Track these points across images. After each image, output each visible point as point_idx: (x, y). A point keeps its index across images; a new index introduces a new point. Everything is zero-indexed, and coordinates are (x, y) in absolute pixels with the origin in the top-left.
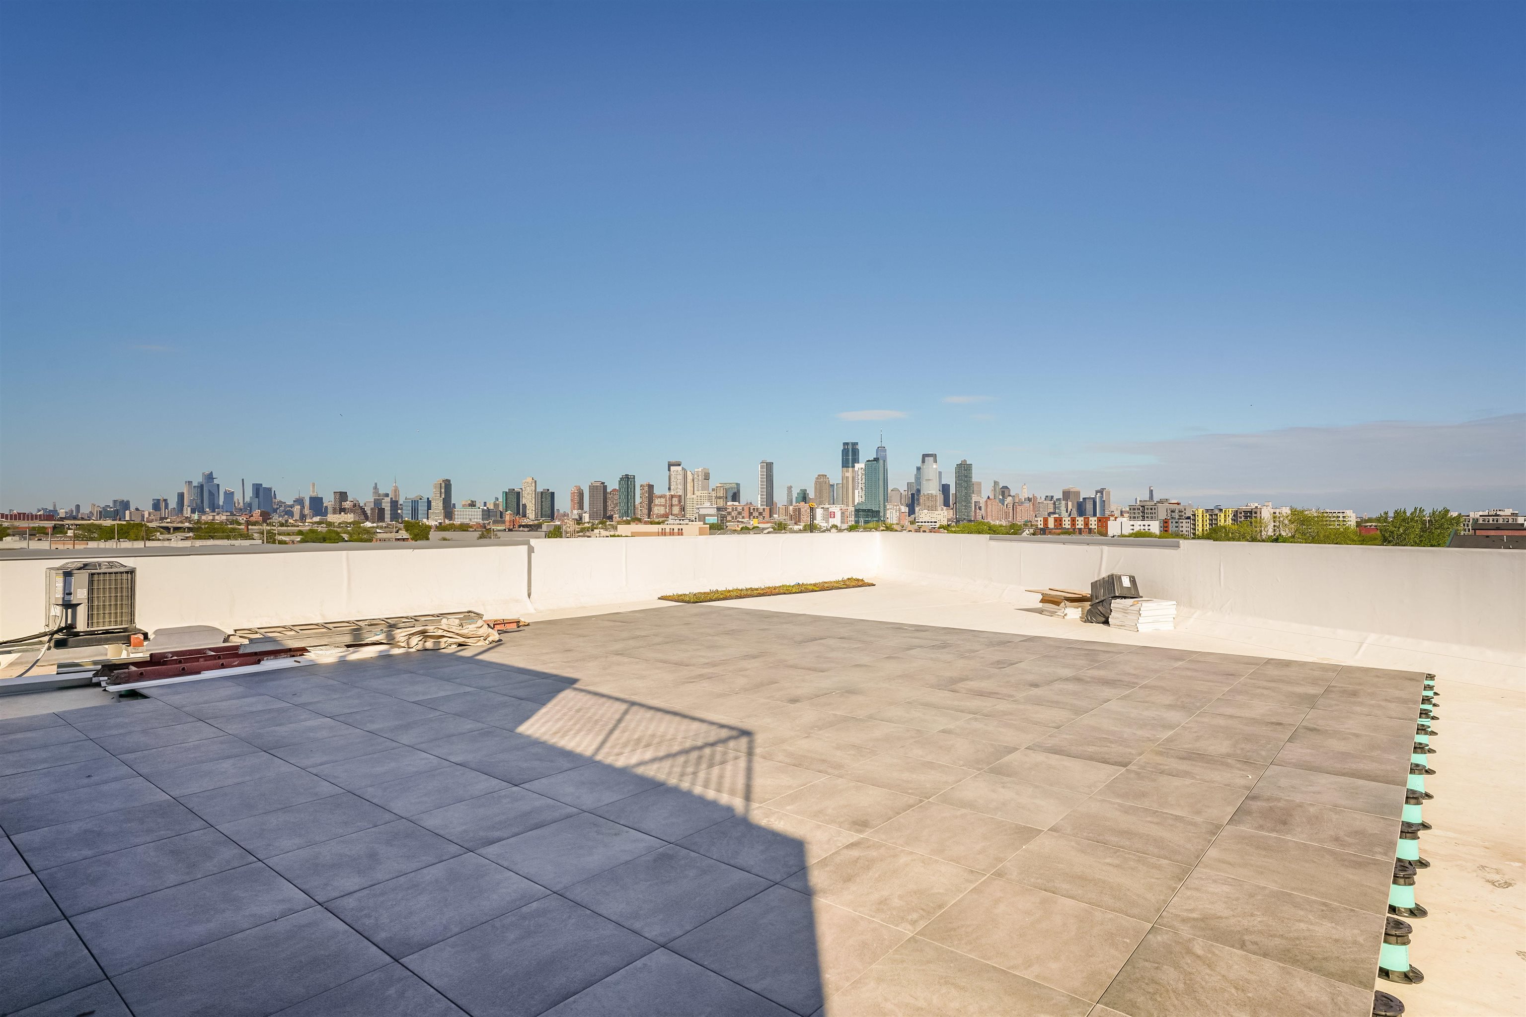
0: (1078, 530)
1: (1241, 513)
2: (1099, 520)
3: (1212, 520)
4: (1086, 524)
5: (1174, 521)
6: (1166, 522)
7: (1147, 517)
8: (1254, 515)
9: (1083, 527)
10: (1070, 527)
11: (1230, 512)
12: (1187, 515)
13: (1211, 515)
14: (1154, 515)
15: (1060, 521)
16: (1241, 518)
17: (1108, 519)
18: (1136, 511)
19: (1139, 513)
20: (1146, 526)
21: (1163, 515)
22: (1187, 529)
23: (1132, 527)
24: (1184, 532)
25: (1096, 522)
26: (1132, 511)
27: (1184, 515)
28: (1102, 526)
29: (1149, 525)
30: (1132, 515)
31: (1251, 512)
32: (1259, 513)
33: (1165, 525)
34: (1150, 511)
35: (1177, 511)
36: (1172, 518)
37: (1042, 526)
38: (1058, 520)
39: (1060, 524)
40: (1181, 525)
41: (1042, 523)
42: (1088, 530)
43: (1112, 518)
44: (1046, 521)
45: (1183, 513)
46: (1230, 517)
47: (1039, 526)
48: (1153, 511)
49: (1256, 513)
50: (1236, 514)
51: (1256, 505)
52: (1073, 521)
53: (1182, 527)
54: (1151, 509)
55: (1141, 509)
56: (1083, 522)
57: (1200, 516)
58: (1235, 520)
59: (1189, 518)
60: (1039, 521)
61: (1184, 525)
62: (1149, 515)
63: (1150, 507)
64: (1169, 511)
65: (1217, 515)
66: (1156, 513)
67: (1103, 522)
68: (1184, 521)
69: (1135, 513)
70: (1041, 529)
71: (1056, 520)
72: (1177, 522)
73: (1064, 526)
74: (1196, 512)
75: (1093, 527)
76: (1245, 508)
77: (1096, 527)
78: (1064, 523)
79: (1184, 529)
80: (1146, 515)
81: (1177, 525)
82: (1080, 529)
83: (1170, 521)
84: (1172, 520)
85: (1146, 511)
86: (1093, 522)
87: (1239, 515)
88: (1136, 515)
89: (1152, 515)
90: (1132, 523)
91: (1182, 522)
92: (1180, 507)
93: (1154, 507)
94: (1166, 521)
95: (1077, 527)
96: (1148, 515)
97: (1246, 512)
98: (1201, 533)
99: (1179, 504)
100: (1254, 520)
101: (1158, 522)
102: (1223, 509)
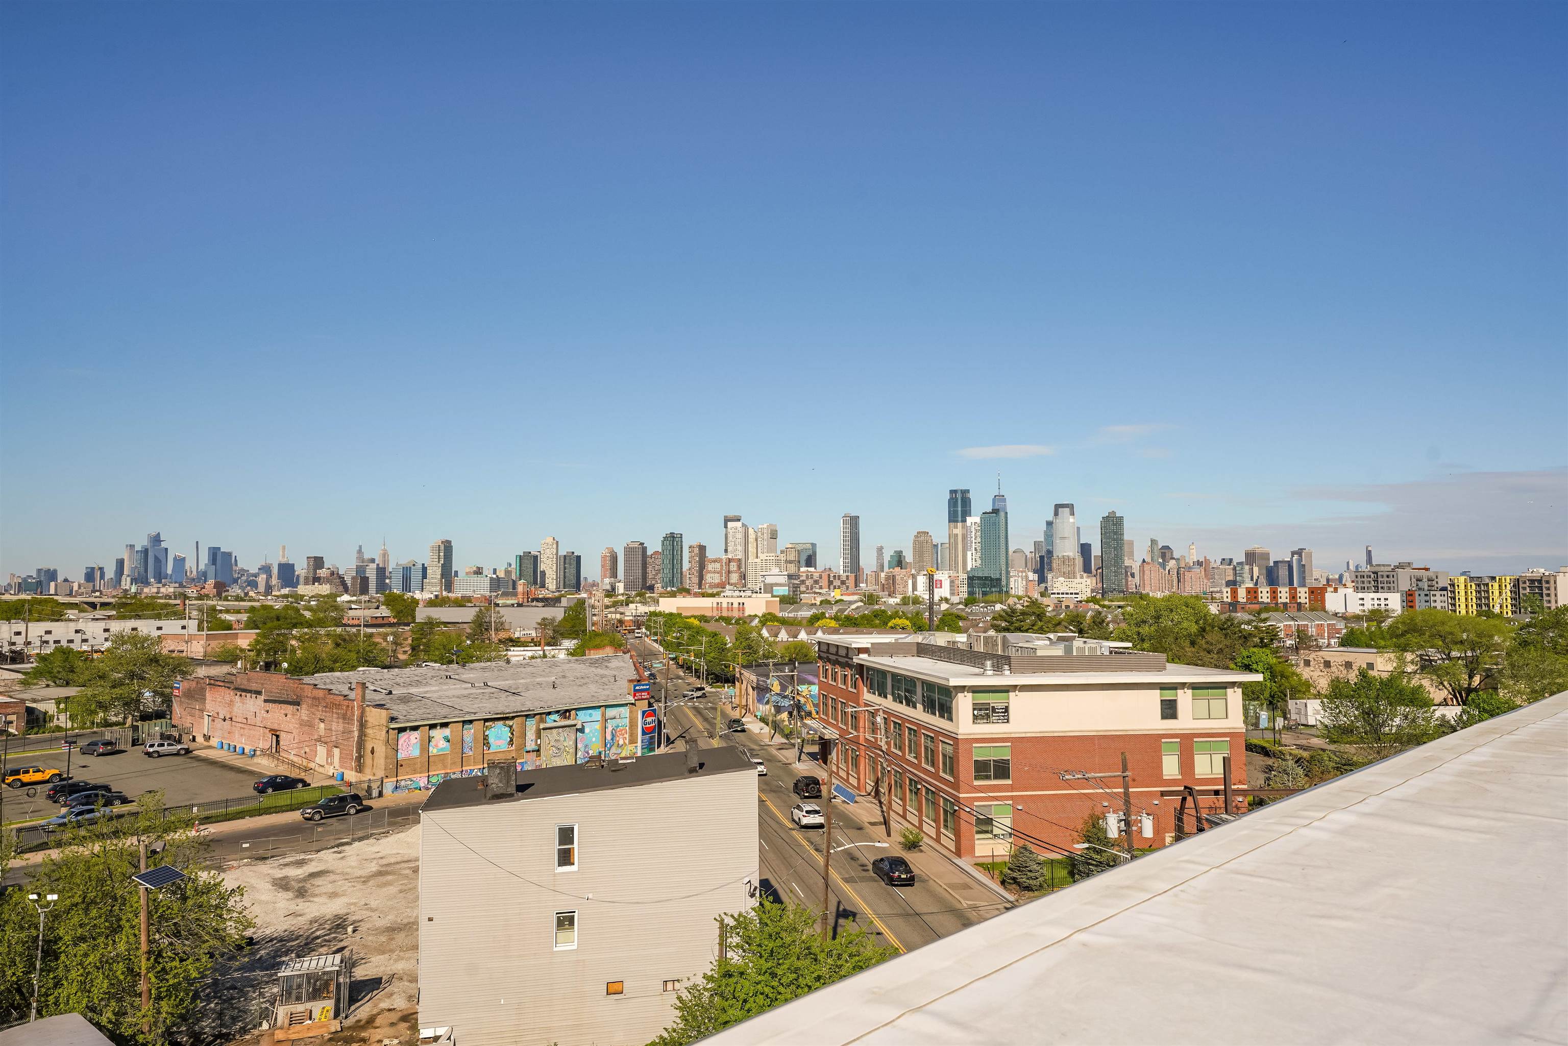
0: (1282, 605)
1: (1525, 583)
2: (1312, 591)
3: (1479, 592)
4: (1293, 597)
5: (1422, 593)
6: (1411, 595)
7: (1382, 588)
8: (1544, 585)
9: (1288, 601)
10: (1269, 600)
11: (1508, 581)
12: (1441, 585)
13: (1479, 585)
14: (1392, 585)
15: (1255, 592)
16: (1524, 589)
17: (1323, 590)
18: (1365, 579)
19: (1370, 582)
20: (1382, 600)
21: (1405, 585)
22: (1443, 604)
23: (1361, 602)
24: (1439, 608)
25: (1307, 595)
26: (1359, 579)
27: (1436, 585)
28: (1316, 600)
29: (1386, 599)
30: (1360, 585)
31: (1540, 581)
32: (1552, 582)
33: (1409, 599)
34: (1385, 579)
35: (1425, 580)
36: (1420, 589)
37: (1229, 600)
38: (1252, 592)
39: (1255, 597)
40: (1432, 598)
41: (1229, 595)
42: (1296, 605)
43: (1329, 589)
44: (1234, 593)
45: (1434, 583)
46: (1509, 587)
47: (1225, 600)
48: (1391, 579)
49: (1548, 582)
50: (1517, 584)
51: (1542, 570)
52: (1274, 592)
53: (1435, 601)
54: (1388, 576)
55: (1372, 576)
56: (1288, 595)
57: (1462, 586)
58: (1515, 593)
59: (1444, 589)
60: (1225, 592)
61: (1438, 598)
62: (1385, 585)
63: (1385, 574)
64: (1414, 580)
65: (1487, 585)
66: (1396, 582)
67: (1317, 594)
68: (1438, 593)
69: (1363, 582)
70: (1230, 604)
71: (1249, 591)
72: (1426, 595)
73: (1260, 600)
74: (1456, 581)
75: (1303, 600)
76: (1530, 575)
77: (1307, 600)
78: (1260, 595)
79: (1439, 605)
80: (1380, 585)
81: (1428, 598)
82: (1285, 604)
83: (1417, 593)
84: (1420, 592)
85: (1380, 579)
86: (1303, 595)
87: (1521, 585)
88: (1366, 585)
89: (1389, 585)
90: (1361, 595)
91: (1435, 595)
92: (1430, 574)
93: (1392, 574)
94: (1410, 593)
95: (1280, 601)
96: (1383, 585)
97: (1532, 581)
98: (1463, 612)
99: (1427, 569)
100: (1545, 592)
101: (1399, 595)
102: (1493, 578)
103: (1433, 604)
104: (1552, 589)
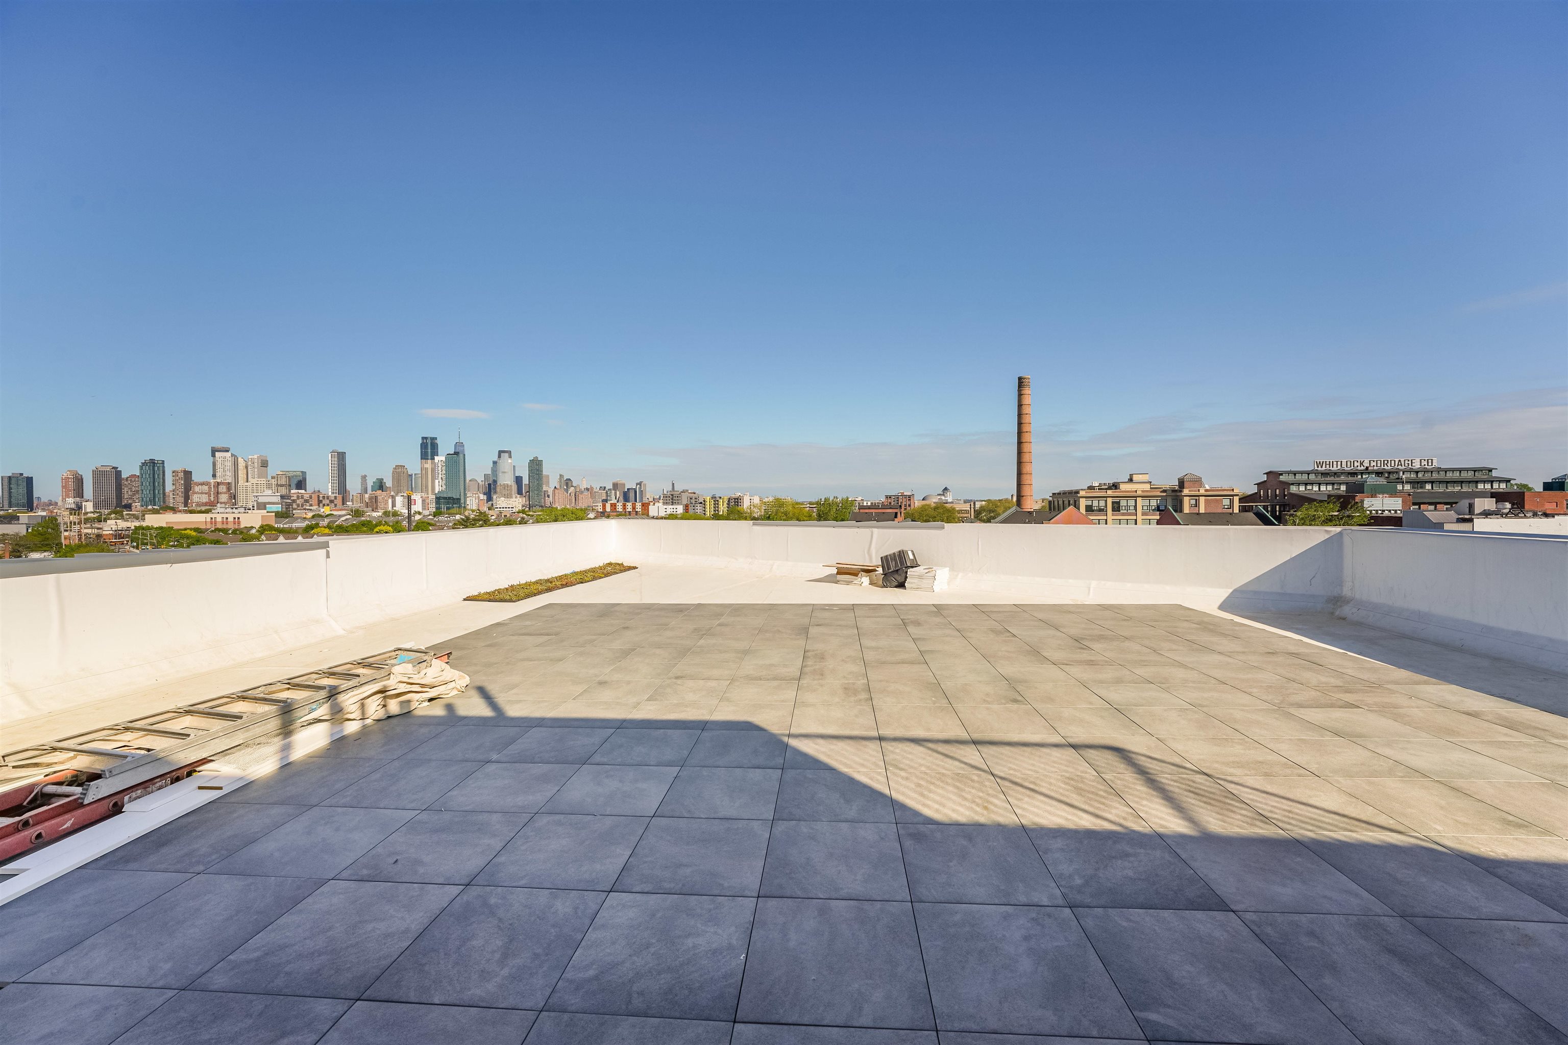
0: (628, 513)
1: (732, 500)
2: (643, 505)
3: (715, 504)
4: (634, 508)
5: (692, 505)
6: (687, 506)
7: (675, 503)
8: (739, 501)
9: (631, 510)
10: (622, 510)
11: (726, 499)
12: (700, 501)
13: (715, 501)
14: (679, 501)
15: (615, 506)
16: (732, 502)
17: (648, 504)
18: (668, 498)
19: (670, 500)
21: (685, 501)
23: (665, 510)
24: (699, 512)
25: (641, 507)
26: (665, 498)
27: (698, 502)
28: (645, 510)
29: (676, 509)
30: (665, 501)
31: (738, 499)
32: (742, 499)
33: (686, 508)
34: (677, 498)
35: (694, 498)
36: (691, 503)
37: (601, 510)
38: (613, 506)
39: (615, 509)
40: (696, 508)
41: (601, 508)
42: (635, 512)
43: (651, 504)
44: (604, 506)
45: (697, 500)
46: (726, 502)
47: (599, 510)
48: (679, 498)
49: (740, 499)
50: (729, 500)
51: (740, 494)
52: (624, 506)
53: (697, 509)
54: (678, 497)
55: (671, 497)
56: (631, 507)
57: (708, 502)
58: (728, 506)
59: (701, 503)
60: (599, 506)
61: (698, 508)
62: (676, 501)
64: (689, 499)
65: (718, 502)
66: (681, 500)
67: (645, 506)
68: (699, 505)
69: (667, 500)
70: (601, 512)
71: (612, 505)
72: (694, 506)
73: (617, 510)
74: (706, 500)
75: (638, 510)
76: (733, 497)
77: (641, 510)
78: (617, 507)
79: (698, 511)
80: (674, 501)
81: (694, 508)
82: (630, 512)
83: (690, 506)
85: (674, 498)
86: (638, 507)
87: (731, 501)
88: (668, 501)
90: (665, 507)
91: (697, 506)
92: (696, 496)
93: (679, 496)
95: (627, 510)
97: (735, 499)
98: (708, 515)
99: (694, 493)
100: (739, 504)
101: (682, 506)
102: (720, 498)
103: (696, 511)
104: (742, 502)
